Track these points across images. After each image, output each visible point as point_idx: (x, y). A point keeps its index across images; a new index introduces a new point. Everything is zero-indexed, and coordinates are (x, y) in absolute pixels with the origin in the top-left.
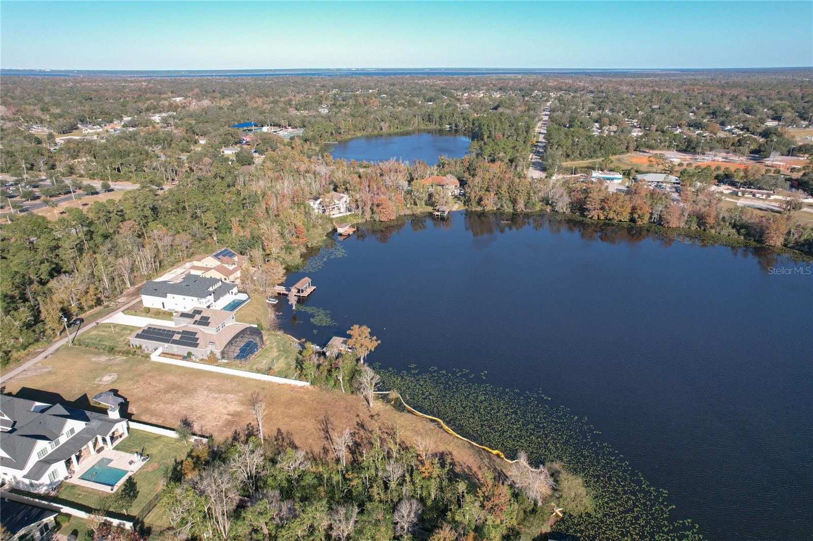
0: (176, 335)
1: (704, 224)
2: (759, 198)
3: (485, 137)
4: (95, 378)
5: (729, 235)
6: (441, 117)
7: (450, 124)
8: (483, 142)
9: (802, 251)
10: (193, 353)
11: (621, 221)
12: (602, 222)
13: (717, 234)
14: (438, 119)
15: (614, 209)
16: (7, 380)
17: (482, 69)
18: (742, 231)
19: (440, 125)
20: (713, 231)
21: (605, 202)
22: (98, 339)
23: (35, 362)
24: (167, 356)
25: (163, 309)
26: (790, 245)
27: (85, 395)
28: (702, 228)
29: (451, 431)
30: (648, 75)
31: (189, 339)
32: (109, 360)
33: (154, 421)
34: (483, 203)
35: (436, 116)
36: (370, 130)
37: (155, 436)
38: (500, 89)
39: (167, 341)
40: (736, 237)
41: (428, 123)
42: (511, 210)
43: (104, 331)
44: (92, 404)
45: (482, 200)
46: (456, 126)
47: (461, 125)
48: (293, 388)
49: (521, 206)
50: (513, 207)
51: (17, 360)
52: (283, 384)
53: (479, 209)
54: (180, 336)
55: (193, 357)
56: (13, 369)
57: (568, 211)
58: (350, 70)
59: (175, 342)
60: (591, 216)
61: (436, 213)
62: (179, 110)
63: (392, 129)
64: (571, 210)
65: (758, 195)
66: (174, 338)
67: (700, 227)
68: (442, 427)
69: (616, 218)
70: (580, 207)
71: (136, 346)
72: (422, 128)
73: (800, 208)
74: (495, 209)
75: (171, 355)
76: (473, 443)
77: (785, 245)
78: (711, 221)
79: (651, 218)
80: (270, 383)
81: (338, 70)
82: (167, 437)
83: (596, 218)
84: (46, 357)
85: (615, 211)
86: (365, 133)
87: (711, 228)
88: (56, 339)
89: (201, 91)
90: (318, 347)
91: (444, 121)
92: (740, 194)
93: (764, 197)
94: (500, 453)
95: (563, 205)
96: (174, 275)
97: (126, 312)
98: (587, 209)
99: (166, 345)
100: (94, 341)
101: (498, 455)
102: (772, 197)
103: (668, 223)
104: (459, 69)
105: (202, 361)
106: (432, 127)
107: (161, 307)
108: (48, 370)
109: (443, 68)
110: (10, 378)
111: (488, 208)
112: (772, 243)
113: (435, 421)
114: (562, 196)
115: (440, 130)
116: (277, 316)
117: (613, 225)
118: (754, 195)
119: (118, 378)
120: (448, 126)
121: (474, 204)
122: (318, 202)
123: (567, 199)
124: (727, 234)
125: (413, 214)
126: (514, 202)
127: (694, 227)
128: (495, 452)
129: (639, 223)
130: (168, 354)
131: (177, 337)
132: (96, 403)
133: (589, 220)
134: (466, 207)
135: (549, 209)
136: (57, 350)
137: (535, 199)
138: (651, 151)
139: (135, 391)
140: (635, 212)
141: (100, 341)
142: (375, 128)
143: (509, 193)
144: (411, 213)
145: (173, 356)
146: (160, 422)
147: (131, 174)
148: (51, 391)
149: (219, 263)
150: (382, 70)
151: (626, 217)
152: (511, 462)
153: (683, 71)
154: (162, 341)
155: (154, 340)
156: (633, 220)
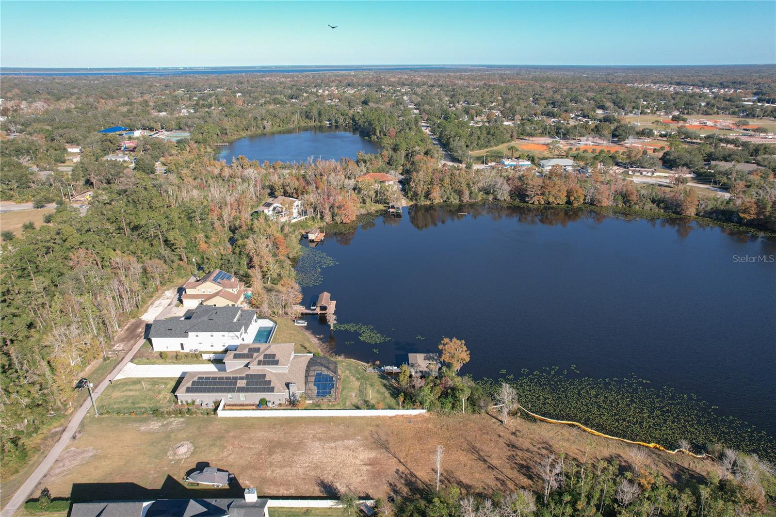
0: (239, 381)
1: (629, 201)
2: (645, 175)
3: (378, 131)
4: (165, 452)
5: (651, 210)
6: (320, 114)
7: (329, 120)
8: (375, 137)
9: (712, 219)
10: (267, 399)
11: (559, 204)
12: (542, 207)
13: (641, 209)
14: (317, 116)
15: (553, 193)
16: (42, 479)
17: (312, 67)
18: (662, 205)
19: (320, 122)
20: (637, 207)
21: (545, 188)
22: (130, 401)
23: (64, 446)
24: (234, 408)
25: (182, 351)
26: (702, 214)
27: (169, 477)
28: (628, 205)
29: (596, 433)
30: (466, 70)
31: (258, 383)
32: (163, 425)
33: (286, 493)
34: (431, 196)
35: (315, 112)
36: (254, 130)
37: (302, 511)
38: (349, 85)
39: (231, 390)
40: (657, 210)
41: (307, 120)
42: (457, 202)
43: (130, 390)
44: (188, 487)
45: (430, 194)
46: (336, 122)
47: (341, 121)
48: (409, 419)
49: (466, 198)
50: (460, 198)
51: (36, 449)
52: (395, 417)
53: (428, 203)
54: (245, 381)
55: (270, 405)
56: (38, 463)
57: (508, 198)
58: (177, 69)
59: (241, 390)
60: (532, 202)
61: (392, 210)
62: (10, 113)
63: (275, 128)
64: (511, 197)
65: (644, 173)
66: (238, 385)
67: (625, 204)
68: (584, 431)
69: (555, 202)
70: (520, 193)
71: (187, 402)
72: (303, 125)
73: (687, 182)
74: (442, 201)
75: (240, 405)
76: (625, 440)
77: (697, 215)
78: (634, 198)
79: (585, 200)
80: (378, 417)
81: (164, 69)
82: (317, 509)
83: (537, 203)
84: (74, 438)
85: (553, 196)
86: (249, 133)
87: (635, 204)
88: (70, 411)
89: (22, 92)
90: (396, 368)
91: (323, 117)
92: (630, 173)
93: (649, 174)
94: (658, 446)
95: (504, 193)
96: (160, 309)
97: (136, 361)
98: (527, 195)
99: (230, 395)
100: (125, 405)
101: (655, 447)
102: (656, 174)
103: (600, 202)
104: (289, 67)
105: (281, 407)
106: (312, 123)
107: (179, 349)
108: (91, 454)
109: (274, 66)
110: (45, 476)
111: (436, 202)
112: (688, 213)
113: (573, 426)
114: (502, 184)
115: (320, 127)
116: (319, 339)
117: (553, 208)
118: (641, 174)
119: (195, 448)
120: (328, 122)
121: (422, 198)
122: (272, 208)
123: (507, 188)
124: (649, 209)
125: (368, 214)
126: (460, 193)
127: (620, 204)
128: (652, 445)
129: (576, 205)
130: (236, 405)
131: (242, 384)
132: (192, 484)
133: (531, 205)
134: (414, 202)
135: (491, 198)
136: (82, 425)
137: (475, 189)
138: (531, 139)
139: (229, 459)
140: (571, 195)
141: (133, 403)
142: (258, 127)
143: (451, 185)
144: (366, 212)
145: (242, 406)
146: (292, 492)
147: (12, 192)
148: (117, 480)
149: (220, 288)
150: (212, 68)
151: (562, 200)
152: (674, 453)
153: (488, 66)
154: (225, 392)
155: (213, 392)
156: (569, 202)
